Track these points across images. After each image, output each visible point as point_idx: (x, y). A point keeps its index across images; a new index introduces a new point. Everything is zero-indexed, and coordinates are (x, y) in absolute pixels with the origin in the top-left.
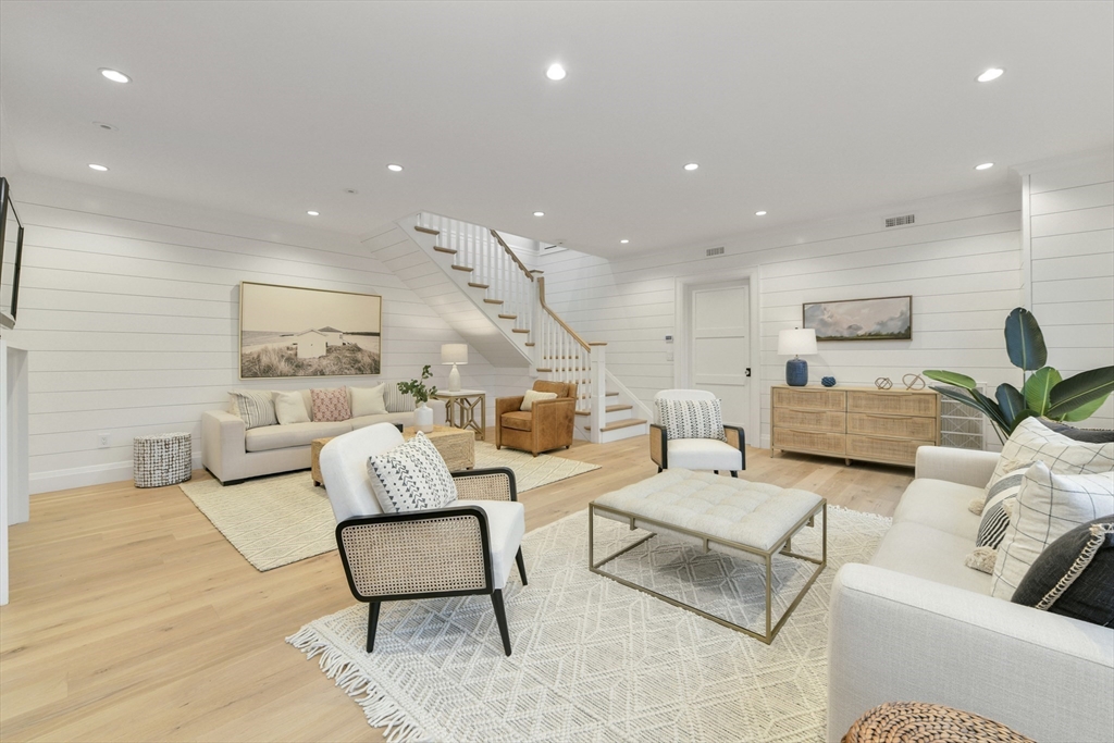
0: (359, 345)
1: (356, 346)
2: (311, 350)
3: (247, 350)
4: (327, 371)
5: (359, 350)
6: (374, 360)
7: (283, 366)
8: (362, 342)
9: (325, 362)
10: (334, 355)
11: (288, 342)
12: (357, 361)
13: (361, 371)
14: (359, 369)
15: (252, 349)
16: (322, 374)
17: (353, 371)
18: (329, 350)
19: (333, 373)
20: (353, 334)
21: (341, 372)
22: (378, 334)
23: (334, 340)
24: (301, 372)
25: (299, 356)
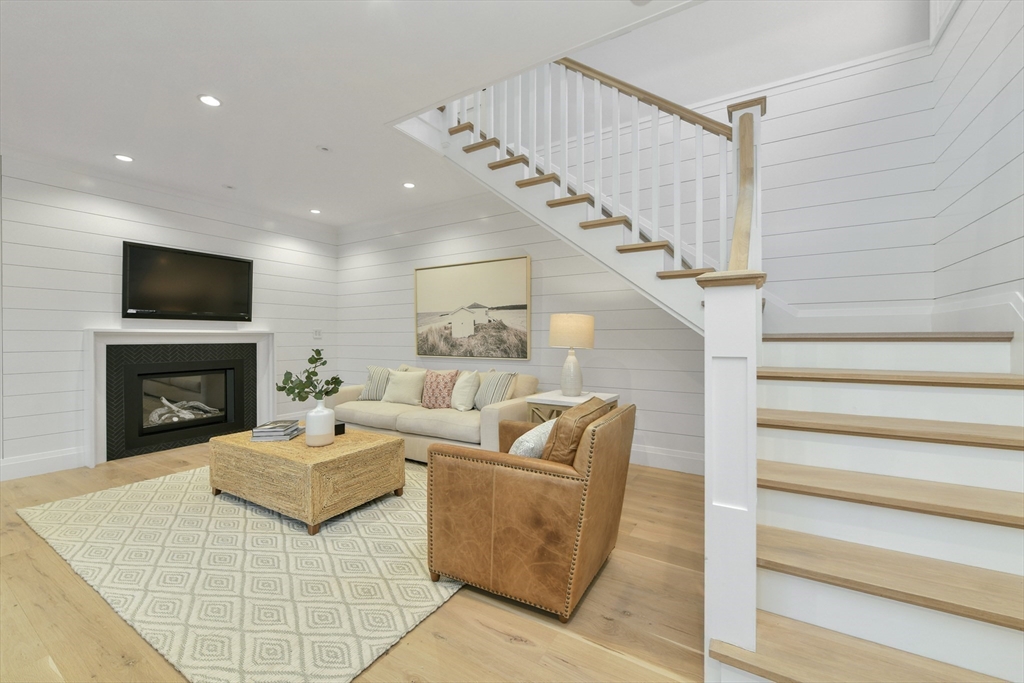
0: (505, 323)
1: (501, 323)
2: (462, 330)
3: (420, 332)
4: (475, 352)
5: (505, 327)
6: (521, 340)
7: (442, 346)
8: (507, 318)
9: (473, 342)
10: (481, 334)
11: (444, 322)
12: (502, 341)
13: (506, 353)
14: (505, 351)
15: (423, 330)
16: (472, 355)
17: (499, 353)
18: (477, 329)
19: (480, 355)
20: (498, 308)
21: (487, 354)
22: (524, 307)
23: (482, 318)
24: (455, 353)
25: (454, 335)
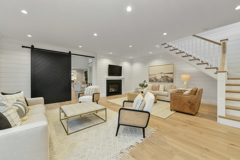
0: (168, 76)
1: (167, 76)
2: (159, 77)
3: (150, 78)
4: (162, 81)
5: (168, 77)
6: (172, 79)
7: (154, 80)
8: (169, 75)
9: (161, 79)
10: (163, 78)
11: (155, 76)
12: (168, 79)
13: (168, 82)
14: (168, 81)
15: (150, 77)
16: (161, 82)
17: (167, 81)
18: (162, 77)
19: (163, 82)
20: (167, 73)
21: (164, 82)
22: (173, 73)
23: (163, 75)
24: (157, 81)
25: (157, 78)
